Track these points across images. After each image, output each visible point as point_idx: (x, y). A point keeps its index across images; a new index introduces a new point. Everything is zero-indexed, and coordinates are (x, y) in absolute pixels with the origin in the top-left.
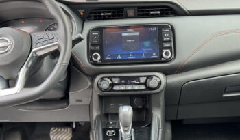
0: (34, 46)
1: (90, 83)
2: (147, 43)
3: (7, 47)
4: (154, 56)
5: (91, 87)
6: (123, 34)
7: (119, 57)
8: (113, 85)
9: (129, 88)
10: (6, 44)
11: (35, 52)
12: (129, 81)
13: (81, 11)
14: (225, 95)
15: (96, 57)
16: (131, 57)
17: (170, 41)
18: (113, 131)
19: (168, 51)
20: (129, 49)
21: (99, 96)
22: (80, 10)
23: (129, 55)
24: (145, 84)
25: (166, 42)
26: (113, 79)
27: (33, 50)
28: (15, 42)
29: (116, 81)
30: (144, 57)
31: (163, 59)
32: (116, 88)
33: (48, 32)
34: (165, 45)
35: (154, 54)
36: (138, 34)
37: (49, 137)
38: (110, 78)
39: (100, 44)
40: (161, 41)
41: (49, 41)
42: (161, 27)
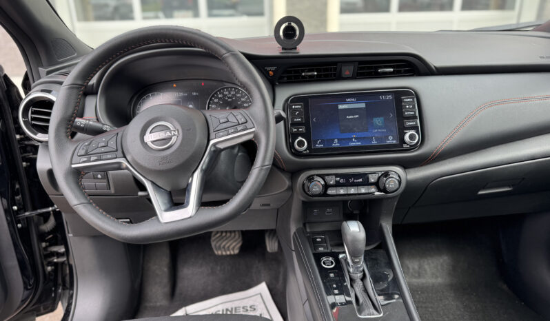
0: (212, 135)
1: (288, 183)
2: (378, 121)
3: (171, 138)
4: (391, 140)
5: (291, 188)
6: (340, 107)
7: (336, 144)
8: (326, 186)
9: (352, 190)
10: (168, 134)
11: (214, 145)
12: (351, 181)
13: (271, 70)
14: (480, 193)
15: (301, 144)
16: (355, 143)
17: (414, 117)
18: (331, 259)
19: (413, 132)
20: (351, 131)
21: (303, 202)
22: (268, 69)
23: (350, 139)
24: (376, 184)
25: (409, 118)
26: (326, 177)
27: (212, 142)
28: (183, 129)
29: (332, 181)
30: (374, 143)
31: (405, 146)
32: (331, 192)
33: (235, 112)
34: (408, 123)
35: (391, 138)
36: (363, 105)
37: (211, 245)
38: (322, 176)
39: (306, 124)
40: (401, 117)
41: (240, 128)
42: (399, 94)
